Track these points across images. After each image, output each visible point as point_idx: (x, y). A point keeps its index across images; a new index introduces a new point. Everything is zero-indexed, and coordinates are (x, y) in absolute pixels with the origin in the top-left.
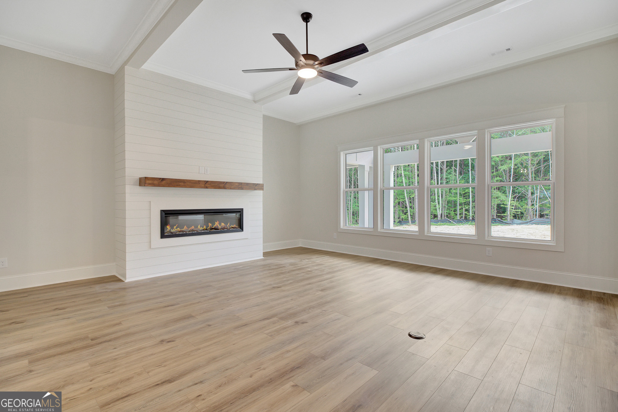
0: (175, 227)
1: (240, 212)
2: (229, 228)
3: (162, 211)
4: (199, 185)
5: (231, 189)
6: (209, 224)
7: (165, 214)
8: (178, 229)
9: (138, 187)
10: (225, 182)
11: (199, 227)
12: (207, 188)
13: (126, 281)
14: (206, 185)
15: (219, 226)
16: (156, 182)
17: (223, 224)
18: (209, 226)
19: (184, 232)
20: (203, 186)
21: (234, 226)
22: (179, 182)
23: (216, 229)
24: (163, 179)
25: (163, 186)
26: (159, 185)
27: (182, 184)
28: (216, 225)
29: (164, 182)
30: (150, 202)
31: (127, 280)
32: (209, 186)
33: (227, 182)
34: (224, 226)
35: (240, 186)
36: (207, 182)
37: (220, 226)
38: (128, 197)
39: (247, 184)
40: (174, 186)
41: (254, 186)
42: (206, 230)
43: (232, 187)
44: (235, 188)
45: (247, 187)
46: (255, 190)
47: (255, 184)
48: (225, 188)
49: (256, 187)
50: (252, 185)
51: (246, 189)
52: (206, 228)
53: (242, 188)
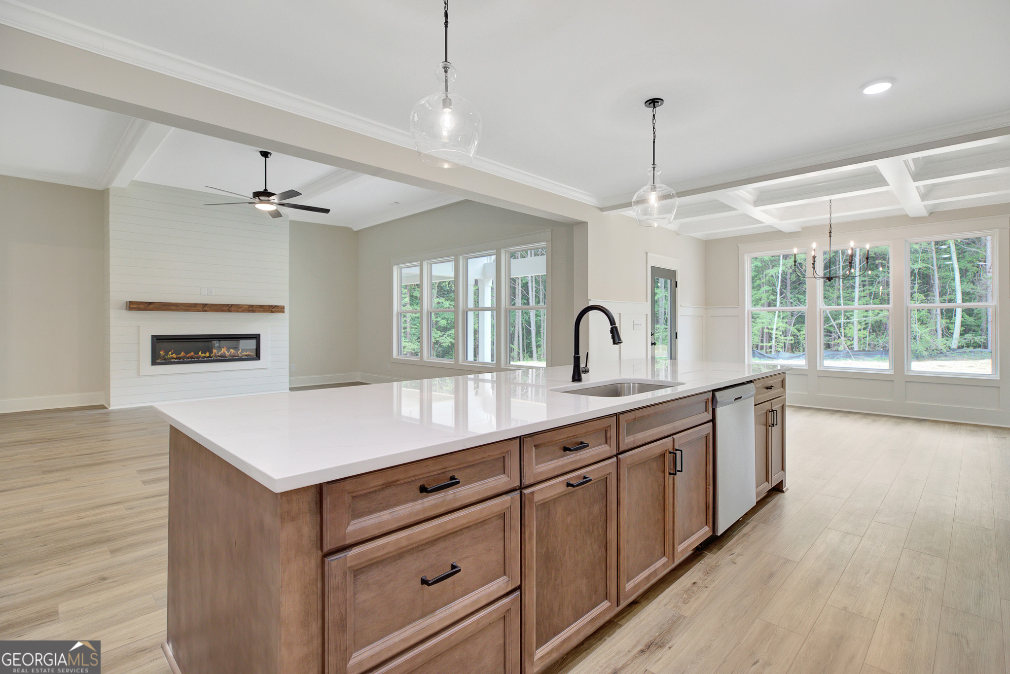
0: (170, 353)
1: (257, 337)
2: (240, 355)
3: (153, 337)
4: (195, 308)
5: (238, 312)
6: (213, 350)
7: (157, 339)
8: (174, 355)
9: (125, 311)
10: (229, 305)
11: (199, 353)
12: (206, 311)
13: (110, 409)
14: (205, 309)
15: (227, 353)
16: (142, 306)
17: (233, 351)
18: (214, 352)
19: (180, 359)
20: (201, 309)
21: (248, 353)
22: (170, 305)
23: (224, 357)
24: (150, 303)
26: (145, 309)
27: (175, 307)
28: (222, 351)
29: (151, 306)
30: (139, 326)
31: (112, 408)
32: (208, 309)
33: (232, 305)
34: (234, 353)
35: (250, 309)
36: (206, 305)
38: (113, 322)
39: (261, 306)
40: (164, 310)
41: (271, 309)
42: (209, 357)
43: (240, 310)
44: (243, 311)
45: (261, 310)
46: (273, 312)
47: (272, 306)
48: (230, 312)
49: (273, 310)
50: (268, 308)
51: (259, 311)
52: (210, 354)
53: (253, 311)
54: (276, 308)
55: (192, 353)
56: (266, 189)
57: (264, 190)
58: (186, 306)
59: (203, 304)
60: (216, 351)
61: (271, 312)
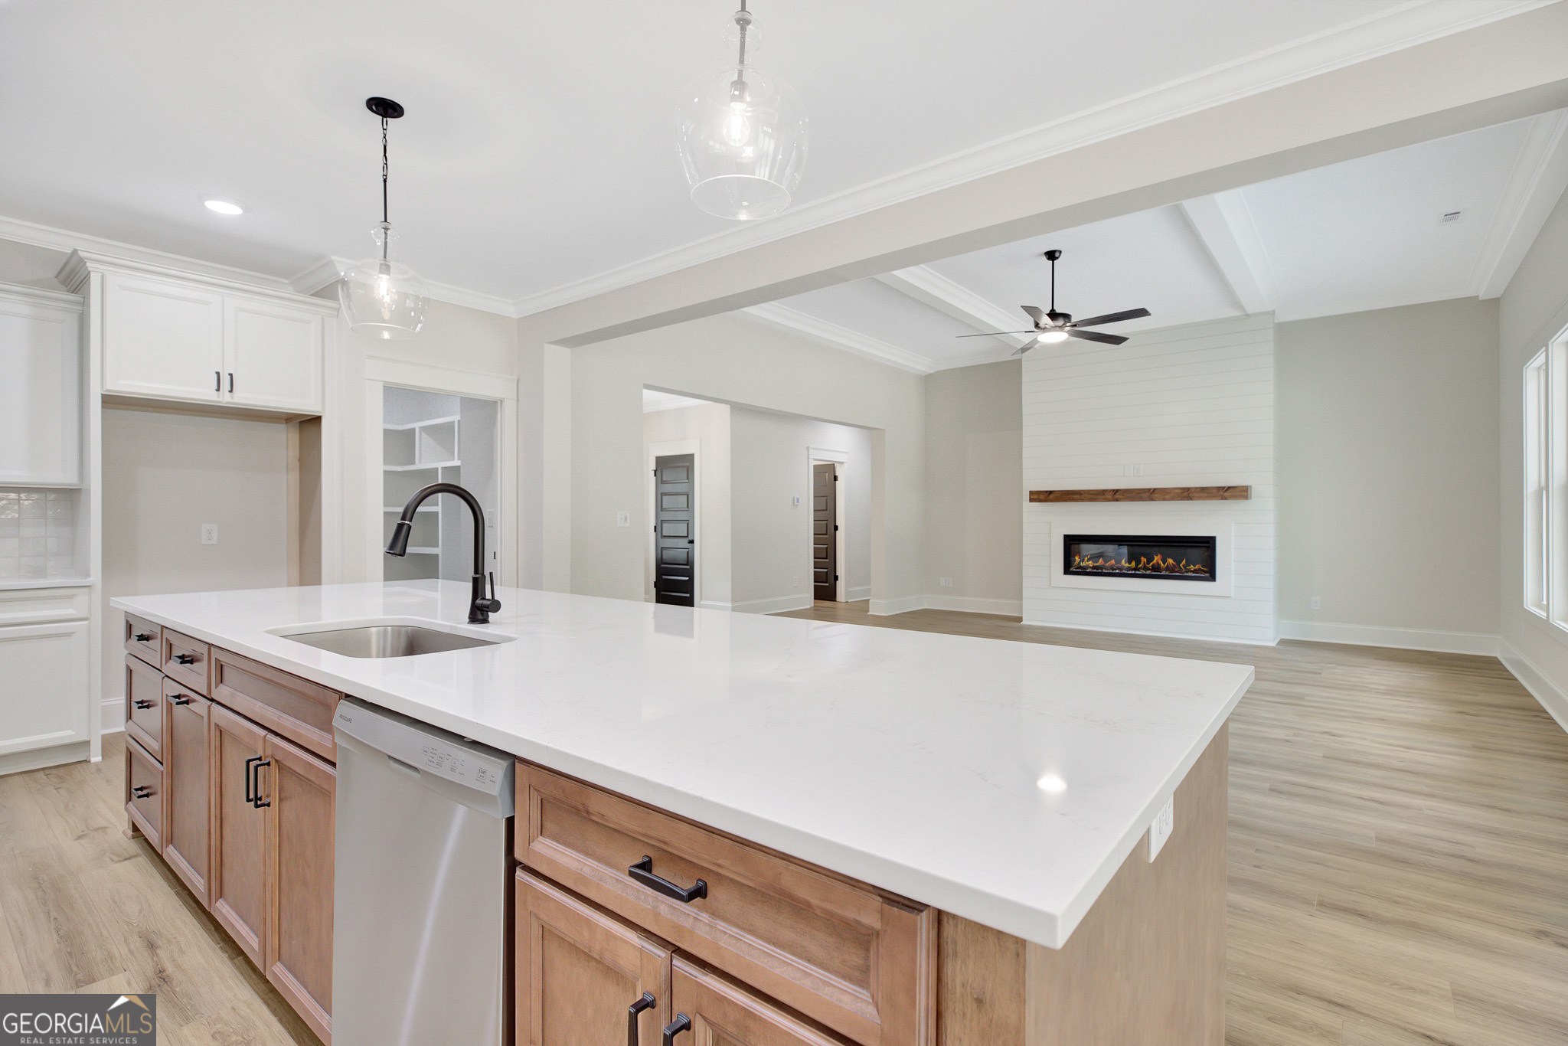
0: (1086, 559)
1: (1208, 541)
2: (1185, 570)
3: (1064, 536)
4: (1103, 497)
5: (1164, 499)
6: (1142, 558)
7: (1069, 540)
8: (1090, 562)
10: (1151, 489)
11: (1123, 562)
12: (1117, 500)
14: (1116, 497)
15: (1162, 565)
16: (1042, 497)
17: (1170, 561)
18: (1143, 563)
19: (1098, 570)
20: (1110, 497)
21: (1197, 568)
23: (1157, 571)
24: (1051, 492)
25: (1051, 501)
26: (1047, 501)
28: (1155, 561)
29: (1051, 496)
30: (1049, 523)
32: (1121, 497)
33: (1155, 489)
34: (1173, 564)
35: (1185, 494)
36: (1117, 491)
37: (1164, 564)
38: (1024, 518)
39: (1203, 490)
40: (1066, 501)
41: (1221, 492)
42: (1135, 569)
43: (1167, 497)
44: (1172, 499)
45: (1203, 495)
46: (1226, 499)
47: (1224, 487)
48: (1152, 500)
49: (1226, 494)
50: (1215, 491)
51: (1200, 498)
52: (1137, 565)
53: (1189, 498)
54: (1229, 491)
55: (1113, 562)
56: (1053, 310)
57: (1051, 311)
58: (1092, 494)
59: (1114, 490)
60: (1145, 560)
61: (1222, 499)
